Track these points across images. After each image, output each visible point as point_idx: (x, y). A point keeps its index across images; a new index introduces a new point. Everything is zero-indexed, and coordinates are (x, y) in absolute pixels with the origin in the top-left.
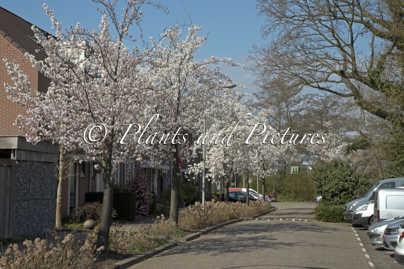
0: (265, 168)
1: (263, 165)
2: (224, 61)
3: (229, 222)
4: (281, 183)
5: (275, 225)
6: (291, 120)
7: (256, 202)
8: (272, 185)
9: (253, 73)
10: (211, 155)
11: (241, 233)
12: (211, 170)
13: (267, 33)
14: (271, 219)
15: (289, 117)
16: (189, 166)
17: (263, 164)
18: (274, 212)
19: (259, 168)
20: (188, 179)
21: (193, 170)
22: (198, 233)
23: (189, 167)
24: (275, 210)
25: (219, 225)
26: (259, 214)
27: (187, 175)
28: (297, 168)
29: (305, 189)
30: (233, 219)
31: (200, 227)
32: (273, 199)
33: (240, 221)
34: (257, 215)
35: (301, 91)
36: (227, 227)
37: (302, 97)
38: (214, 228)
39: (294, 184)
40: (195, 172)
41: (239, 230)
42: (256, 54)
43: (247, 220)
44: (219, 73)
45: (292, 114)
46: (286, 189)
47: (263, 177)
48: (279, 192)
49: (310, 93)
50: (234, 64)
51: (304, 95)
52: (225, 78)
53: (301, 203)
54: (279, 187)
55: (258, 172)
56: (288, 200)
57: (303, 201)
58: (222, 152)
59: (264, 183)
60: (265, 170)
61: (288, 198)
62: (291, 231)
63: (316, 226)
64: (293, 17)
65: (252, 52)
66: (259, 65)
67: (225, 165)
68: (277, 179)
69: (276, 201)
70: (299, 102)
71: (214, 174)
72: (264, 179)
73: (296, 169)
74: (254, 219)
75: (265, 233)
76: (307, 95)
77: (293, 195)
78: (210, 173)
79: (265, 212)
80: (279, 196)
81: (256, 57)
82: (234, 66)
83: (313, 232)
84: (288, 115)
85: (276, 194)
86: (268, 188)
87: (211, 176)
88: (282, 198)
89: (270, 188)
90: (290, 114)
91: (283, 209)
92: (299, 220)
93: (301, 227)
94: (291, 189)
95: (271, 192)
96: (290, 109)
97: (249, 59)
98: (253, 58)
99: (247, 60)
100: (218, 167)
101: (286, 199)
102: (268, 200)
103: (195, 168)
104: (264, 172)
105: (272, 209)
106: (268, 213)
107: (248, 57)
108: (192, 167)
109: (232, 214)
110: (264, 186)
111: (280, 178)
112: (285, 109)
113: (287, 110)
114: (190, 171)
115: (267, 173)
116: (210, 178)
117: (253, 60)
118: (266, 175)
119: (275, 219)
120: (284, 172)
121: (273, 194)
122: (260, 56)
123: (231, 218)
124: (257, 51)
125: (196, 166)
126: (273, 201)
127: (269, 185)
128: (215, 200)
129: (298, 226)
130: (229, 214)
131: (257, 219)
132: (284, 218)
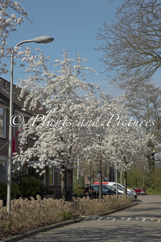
0: (127, 161)
1: (125, 158)
4: (150, 178)
6: (159, 119)
8: (142, 179)
12: (40, 160)
14: (118, 218)
15: (157, 117)
17: (124, 157)
18: (134, 207)
19: (120, 161)
21: (19, 159)
24: (137, 204)
26: (114, 210)
30: (69, 219)
32: (143, 192)
34: (112, 211)
40: (20, 162)
42: (107, 32)
43: (88, 220)
46: (155, 183)
47: (124, 171)
48: (148, 185)
54: (149, 181)
59: (126, 177)
60: (127, 163)
61: (156, 192)
65: (102, 30)
68: (147, 174)
69: (145, 194)
72: (126, 172)
74: (97, 219)
79: (124, 207)
80: (148, 190)
81: (106, 36)
84: (156, 115)
85: (146, 188)
86: (138, 182)
87: (40, 165)
88: (152, 191)
89: (140, 182)
90: (157, 113)
91: (148, 202)
92: (150, 220)
93: (143, 235)
94: (159, 183)
95: (141, 186)
96: (158, 110)
97: (99, 38)
98: (103, 37)
99: (97, 39)
100: (50, 156)
101: (154, 193)
102: (134, 194)
103: (21, 156)
104: (125, 165)
105: (134, 204)
106: (127, 208)
107: (98, 35)
108: (18, 155)
109: (67, 214)
110: (126, 180)
111: (149, 173)
112: (153, 109)
113: (155, 111)
114: (16, 160)
115: (129, 167)
116: (38, 168)
117: (104, 39)
118: (127, 169)
119: (123, 218)
120: (153, 167)
121: (143, 188)
122: (111, 34)
123: (66, 218)
124: (109, 29)
125: (22, 154)
126: (143, 194)
127: (139, 180)
128: (39, 196)
129: (140, 233)
130: (63, 213)
131: (101, 218)
132: (134, 217)
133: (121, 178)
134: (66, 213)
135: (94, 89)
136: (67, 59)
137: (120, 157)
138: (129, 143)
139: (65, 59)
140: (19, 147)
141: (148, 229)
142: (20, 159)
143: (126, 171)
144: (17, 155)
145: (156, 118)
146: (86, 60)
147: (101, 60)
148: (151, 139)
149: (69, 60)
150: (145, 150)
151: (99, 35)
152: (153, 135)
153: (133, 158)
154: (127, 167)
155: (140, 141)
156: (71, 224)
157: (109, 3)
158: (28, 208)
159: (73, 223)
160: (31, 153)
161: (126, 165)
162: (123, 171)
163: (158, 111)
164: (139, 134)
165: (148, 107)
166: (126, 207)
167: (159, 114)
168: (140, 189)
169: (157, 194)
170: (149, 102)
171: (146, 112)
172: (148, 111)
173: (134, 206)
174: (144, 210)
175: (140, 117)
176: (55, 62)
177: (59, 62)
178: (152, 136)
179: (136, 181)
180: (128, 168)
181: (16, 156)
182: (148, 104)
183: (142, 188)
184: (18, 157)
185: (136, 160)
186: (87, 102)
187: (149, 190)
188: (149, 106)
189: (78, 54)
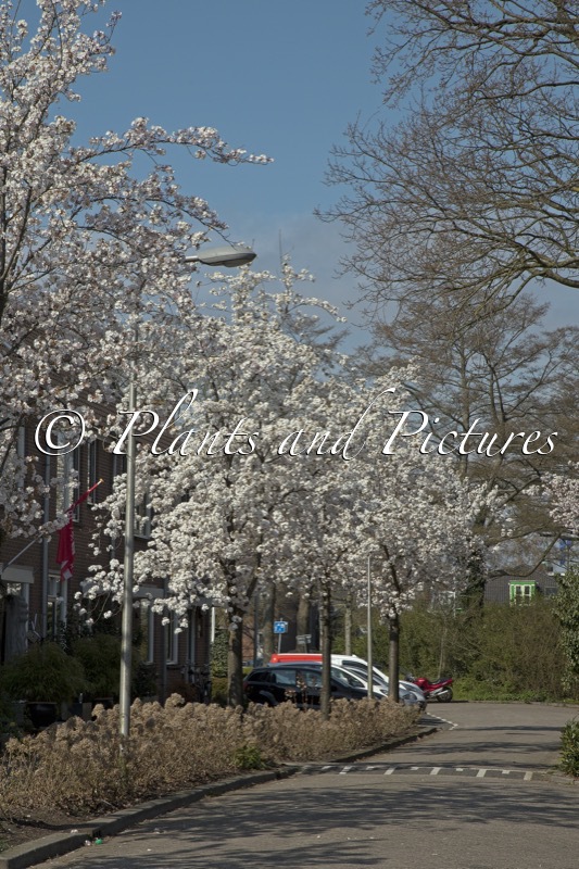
0: (400, 580)
1: (394, 573)
2: (185, 142)
3: (228, 781)
4: (469, 638)
5: (403, 794)
6: (505, 420)
7: (361, 704)
8: (438, 644)
9: (348, 229)
10: (177, 527)
11: (249, 832)
12: (173, 587)
13: (400, 85)
14: (399, 767)
15: (498, 409)
16: (92, 568)
17: (392, 567)
18: (428, 741)
19: (378, 583)
20: (86, 617)
21: (106, 586)
22: (74, 832)
23: (93, 574)
24: (434, 731)
25: (182, 794)
26: (369, 749)
27: (85, 602)
28: (532, 586)
29: (551, 657)
30: (256, 768)
31: (99, 805)
32: (440, 692)
33: (279, 777)
34: (361, 751)
35: (542, 319)
36: (214, 802)
37: (545, 339)
38: (156, 807)
39: (512, 641)
40: (112, 594)
41: (251, 818)
42: (360, 160)
43: (310, 772)
44: (170, 191)
45: (510, 400)
46: (486, 658)
47: (392, 615)
48: (462, 668)
49: (572, 324)
50: (226, 153)
51: (551, 330)
52: (195, 215)
53: (536, 705)
54: (462, 651)
55: (374, 597)
56: (491, 695)
57: (542, 700)
58: (214, 517)
59: (395, 637)
60: (400, 589)
61: (490, 690)
62: (452, 823)
63: (558, 797)
64: (502, 23)
65: (344, 153)
66: (372, 203)
67: (227, 566)
68: (456, 624)
69: (448, 700)
70: (533, 355)
71: (187, 597)
72: (396, 622)
73: (527, 589)
74: (336, 769)
75: (344, 830)
76: (562, 331)
77: (509, 678)
78: (169, 594)
79: (393, 740)
80: (460, 683)
81: (358, 173)
82: (225, 159)
83: (539, 827)
84: (493, 400)
85: (451, 676)
86: (422, 654)
87: (174, 605)
88: (472, 689)
89: (428, 652)
90: (500, 397)
91: (467, 727)
92: (500, 775)
93: (497, 804)
94: (502, 659)
95: (432, 669)
96: (502, 382)
97: (333, 179)
98: (347, 176)
99: (326, 181)
100: (203, 575)
101: (483, 693)
102: (416, 698)
103: (113, 577)
104: (394, 597)
105: (424, 730)
106: (404, 742)
107: (328, 170)
108: (103, 573)
109: (252, 751)
110: (397, 647)
111: (464, 620)
112: (484, 380)
113: (492, 386)
114: (96, 588)
115: (408, 602)
116: (168, 612)
117: (348, 182)
118: (401, 608)
119: (416, 768)
120: (479, 599)
121: (441, 675)
122: (375, 166)
123: (248, 765)
124: (364, 148)
125: (116, 569)
126: (439, 700)
127: (426, 644)
128: (180, 696)
129: (486, 799)
130: (239, 750)
131: (347, 768)
132: (449, 766)
133: (348, 636)
134: (248, 750)
135: (332, 367)
136: (250, 273)
137: (378, 568)
138: (422, 526)
139: (243, 273)
140: (91, 545)
141: (504, 793)
142: (112, 585)
143: (397, 615)
144: (99, 571)
145: (495, 413)
146: (311, 276)
147: (346, 263)
148: (485, 505)
149: (259, 275)
150: (466, 543)
151: (335, 169)
152: (493, 492)
153: (423, 572)
154: (403, 602)
155: (449, 513)
156: (269, 780)
157: (374, 77)
158: (167, 728)
159: (273, 779)
160: (146, 566)
161: (398, 596)
162: (387, 616)
163: (501, 385)
164: (447, 486)
165: (463, 370)
166: (401, 739)
167: (505, 398)
168: (431, 679)
169: (491, 699)
170: (466, 352)
171: (457, 389)
172: (464, 386)
173: (426, 737)
174: (467, 750)
175: (433, 410)
176: (213, 281)
177: (223, 281)
178: (491, 494)
179: (414, 648)
180: (404, 606)
181: (99, 576)
182: (465, 360)
183: (436, 675)
184: (103, 578)
185: (435, 578)
186: (317, 411)
187: (464, 684)
188: (468, 368)
189: (286, 258)
